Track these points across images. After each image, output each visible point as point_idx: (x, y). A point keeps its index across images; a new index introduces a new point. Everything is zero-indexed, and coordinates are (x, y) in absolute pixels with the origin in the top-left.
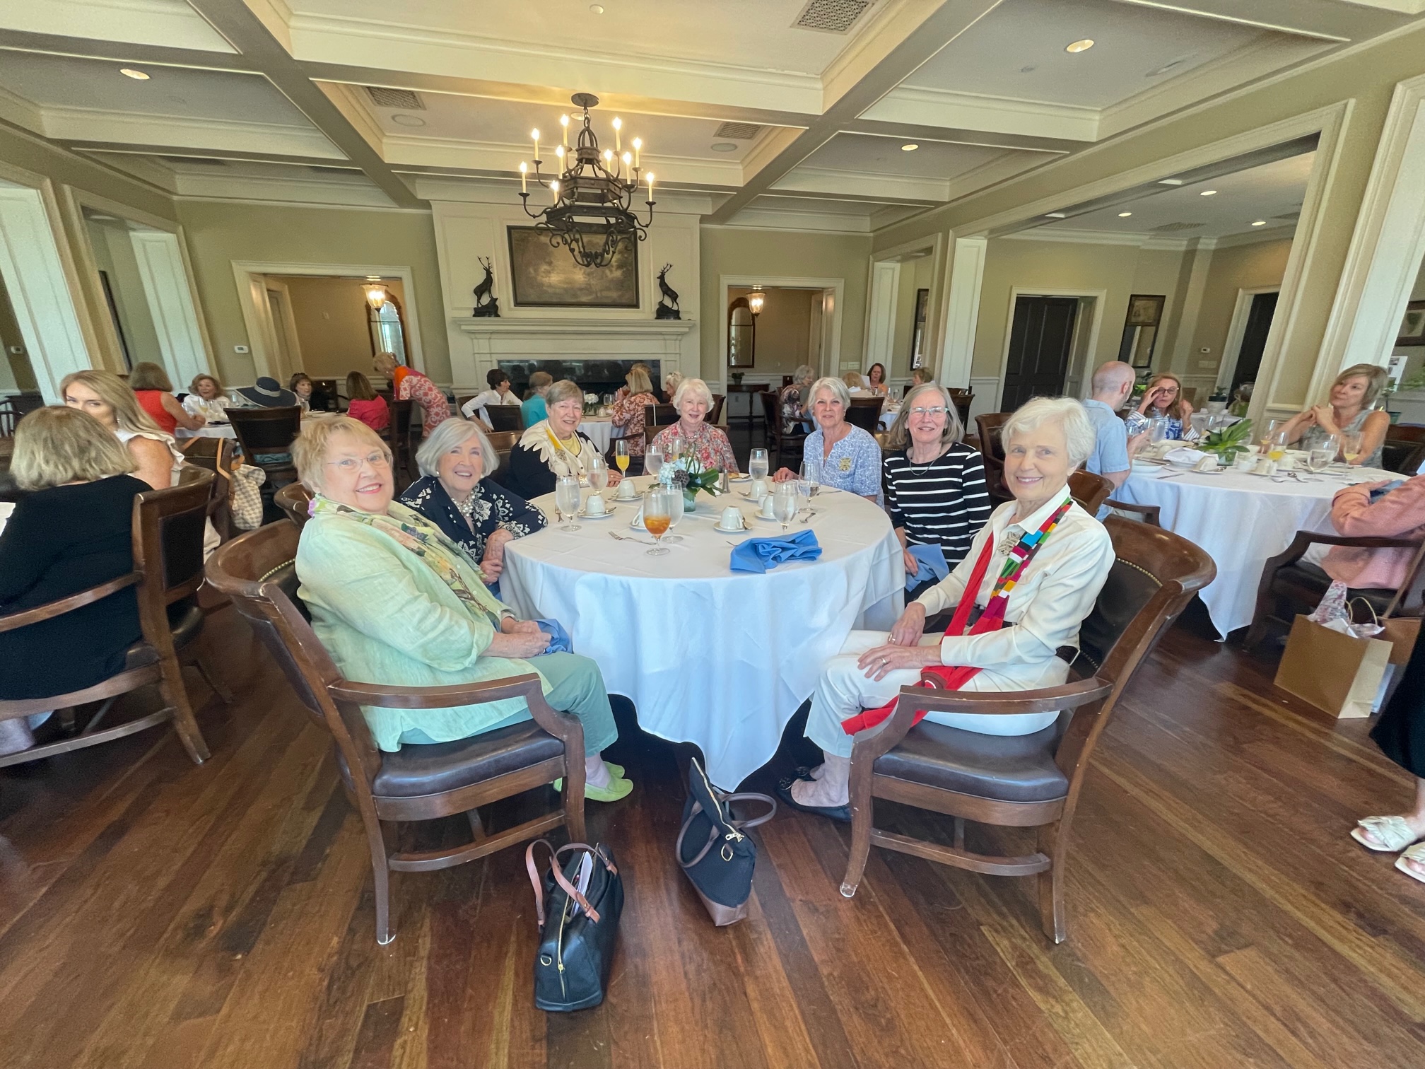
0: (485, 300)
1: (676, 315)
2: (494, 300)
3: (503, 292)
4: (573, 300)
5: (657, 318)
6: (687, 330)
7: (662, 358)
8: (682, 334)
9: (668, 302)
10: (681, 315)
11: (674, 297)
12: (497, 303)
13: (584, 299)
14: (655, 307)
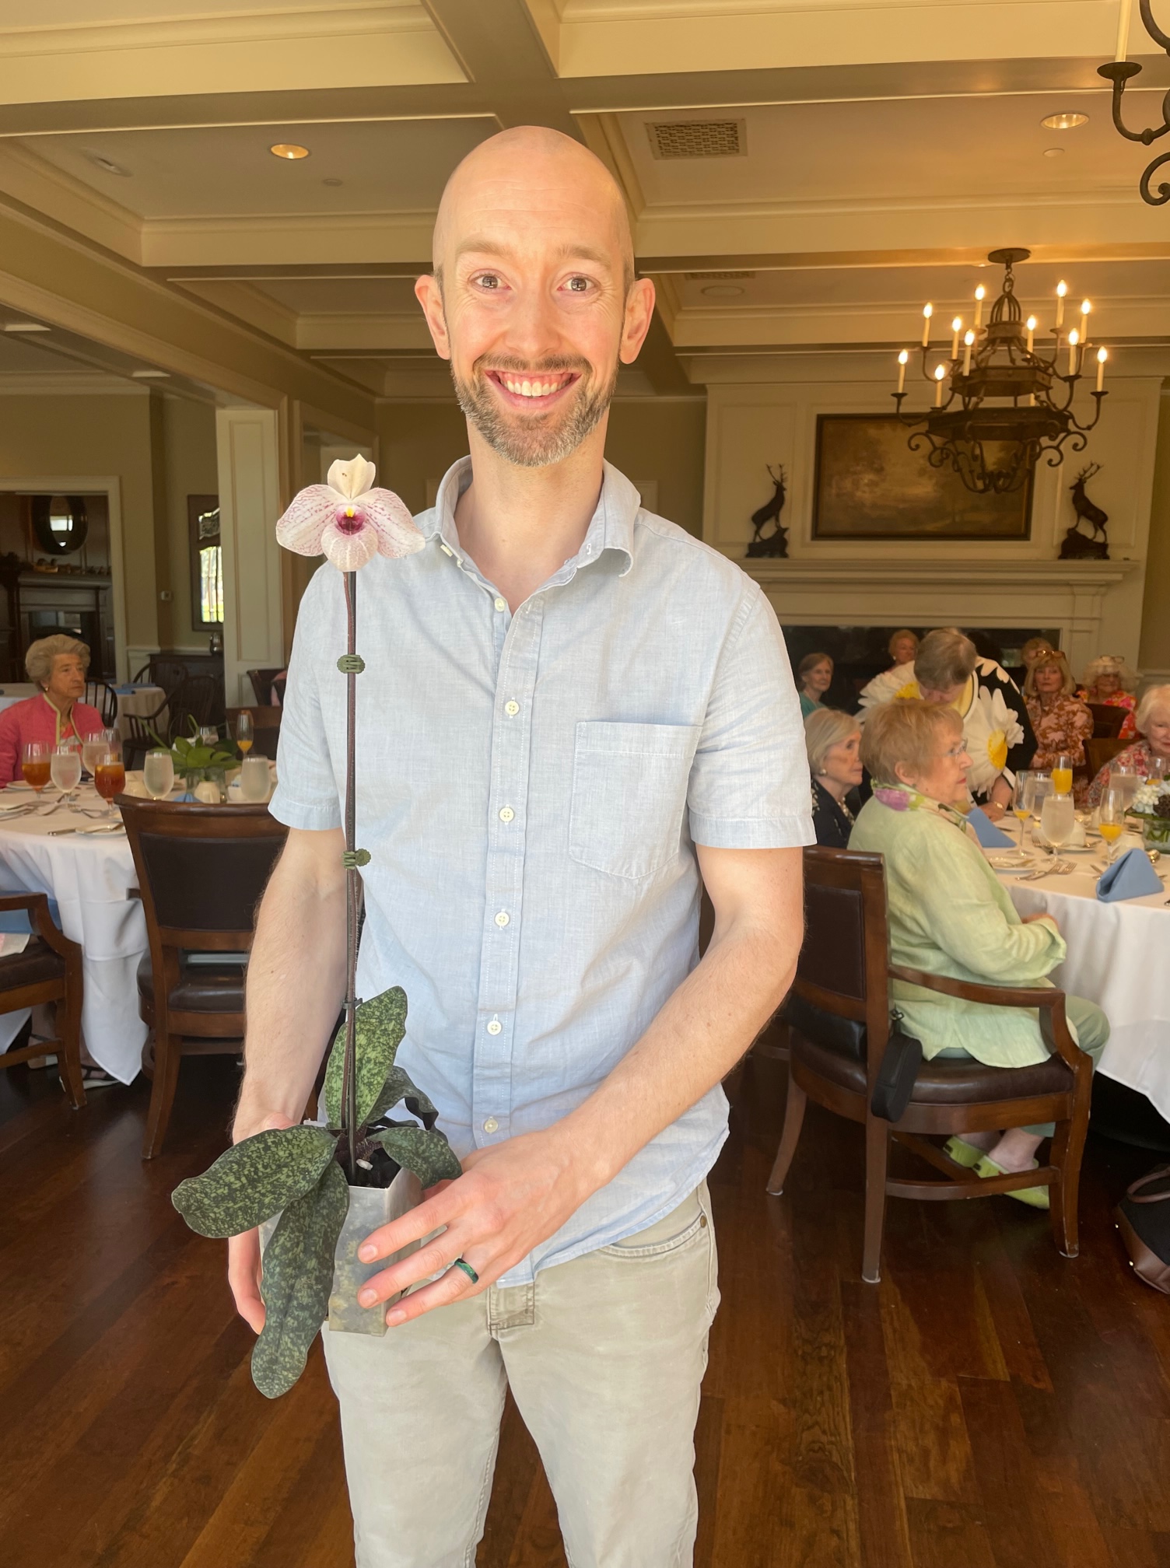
0: (768, 531)
1: (1101, 551)
2: (781, 531)
3: (797, 518)
4: (912, 529)
5: (1061, 557)
6: (1119, 577)
7: (1064, 626)
8: (1108, 585)
9: (1086, 529)
10: (1109, 552)
11: (1099, 519)
12: (786, 536)
13: (930, 527)
14: (1058, 538)
